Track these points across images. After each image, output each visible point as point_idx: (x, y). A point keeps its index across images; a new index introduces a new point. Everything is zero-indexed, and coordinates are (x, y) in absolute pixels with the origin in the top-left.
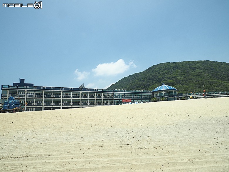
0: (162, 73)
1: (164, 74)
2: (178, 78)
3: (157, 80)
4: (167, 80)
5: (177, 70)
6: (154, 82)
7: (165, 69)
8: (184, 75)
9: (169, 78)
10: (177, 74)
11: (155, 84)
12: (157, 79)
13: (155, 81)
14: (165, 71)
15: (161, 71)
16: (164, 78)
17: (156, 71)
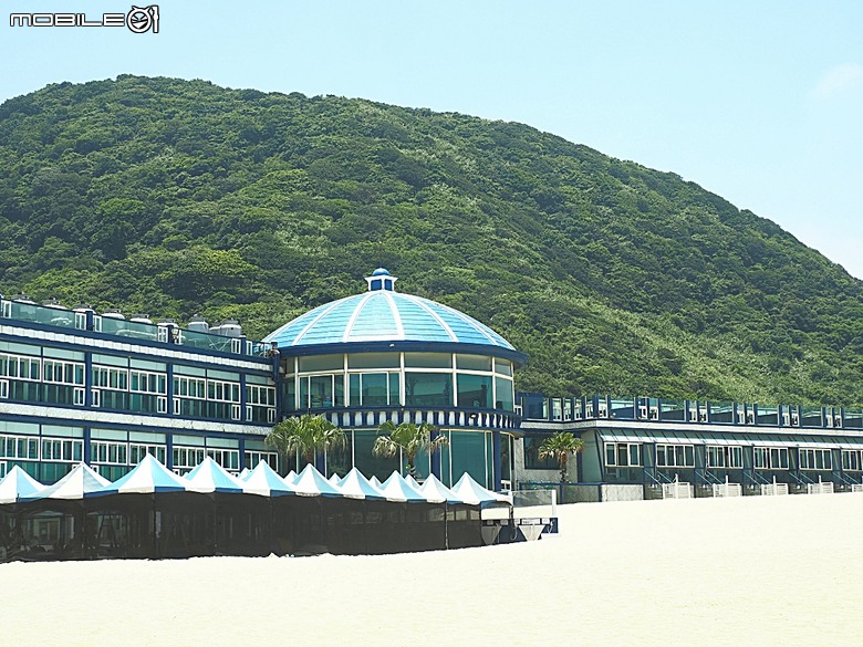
0: (136, 168)
1: (157, 180)
2: (281, 235)
3: (88, 227)
4: (179, 246)
5: (275, 161)
6: (54, 244)
7: (169, 139)
8: (336, 216)
9: (201, 229)
10: (277, 197)
11: (58, 265)
12: (80, 225)
13: (59, 232)
14: (169, 158)
15: (127, 147)
16: (154, 221)
17: (85, 148)
